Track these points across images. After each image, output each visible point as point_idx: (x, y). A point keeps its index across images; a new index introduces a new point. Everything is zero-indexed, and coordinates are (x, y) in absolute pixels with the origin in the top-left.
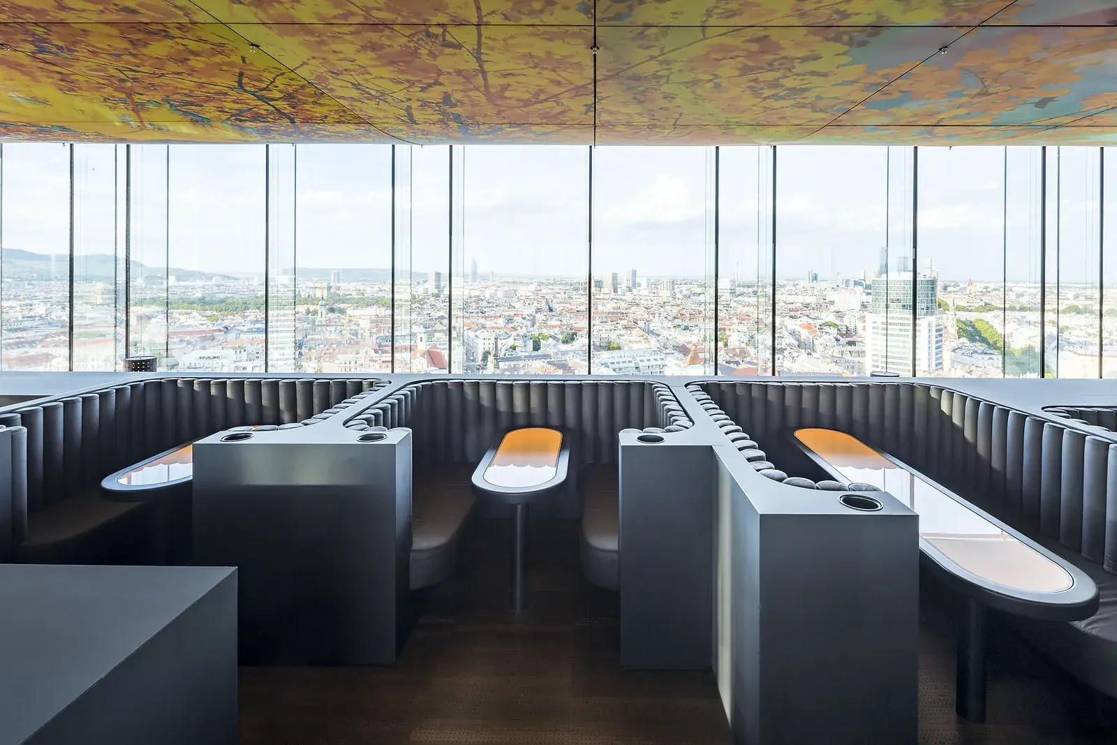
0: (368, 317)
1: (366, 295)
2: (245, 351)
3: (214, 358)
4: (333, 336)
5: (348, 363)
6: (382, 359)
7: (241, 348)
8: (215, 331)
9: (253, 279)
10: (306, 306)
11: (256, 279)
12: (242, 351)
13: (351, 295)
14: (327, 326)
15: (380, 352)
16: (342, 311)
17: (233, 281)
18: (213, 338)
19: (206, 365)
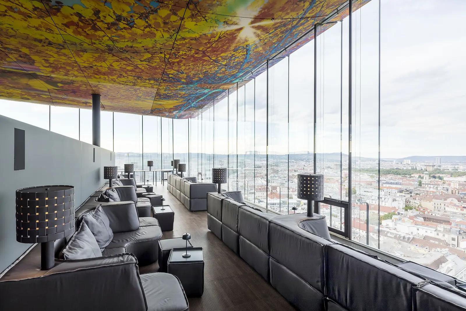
0: (457, 182)
1: (459, 170)
2: (383, 191)
3: (370, 192)
4: (432, 190)
5: (439, 204)
6: (463, 206)
7: (382, 190)
8: (373, 182)
9: (393, 161)
10: (419, 174)
11: (394, 161)
12: (382, 191)
13: (448, 170)
14: (429, 184)
15: (462, 201)
16: (440, 178)
17: (384, 162)
18: (371, 185)
19: (367, 195)
